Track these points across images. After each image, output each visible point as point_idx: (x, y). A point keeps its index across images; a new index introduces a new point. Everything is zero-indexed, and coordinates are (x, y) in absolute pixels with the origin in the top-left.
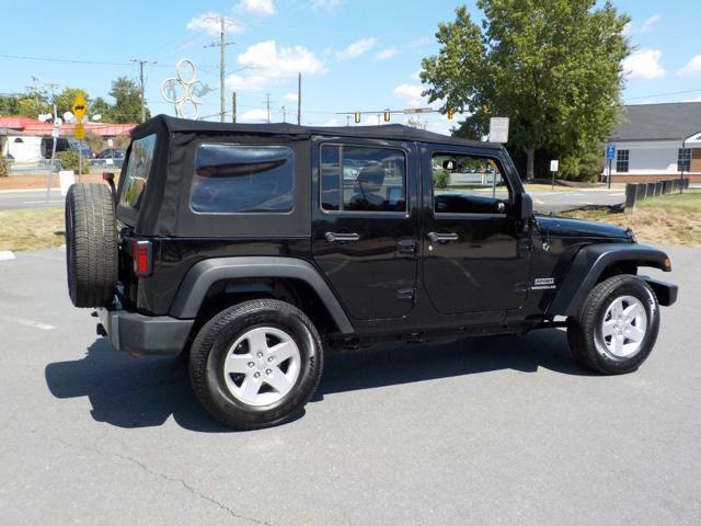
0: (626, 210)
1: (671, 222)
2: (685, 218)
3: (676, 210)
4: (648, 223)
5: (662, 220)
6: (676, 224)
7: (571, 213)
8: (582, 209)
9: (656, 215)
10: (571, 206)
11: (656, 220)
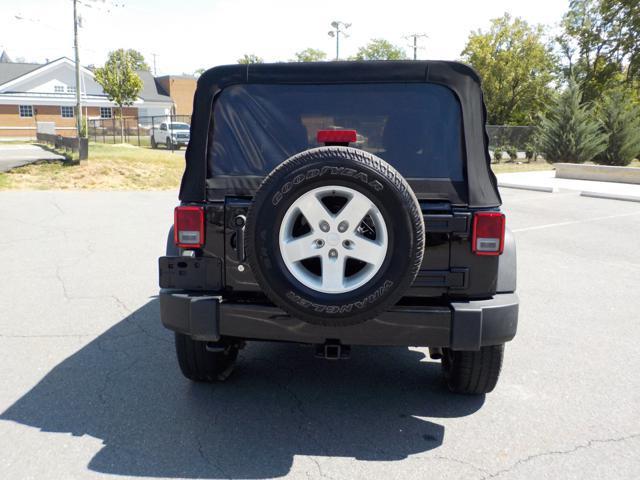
0: (82, 162)
1: (123, 171)
2: (130, 167)
3: (120, 161)
4: (104, 173)
5: (115, 170)
6: (127, 173)
7: (24, 168)
8: (34, 163)
9: (109, 166)
10: (22, 161)
11: (110, 169)
